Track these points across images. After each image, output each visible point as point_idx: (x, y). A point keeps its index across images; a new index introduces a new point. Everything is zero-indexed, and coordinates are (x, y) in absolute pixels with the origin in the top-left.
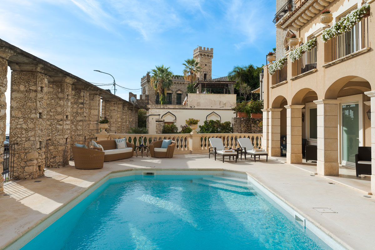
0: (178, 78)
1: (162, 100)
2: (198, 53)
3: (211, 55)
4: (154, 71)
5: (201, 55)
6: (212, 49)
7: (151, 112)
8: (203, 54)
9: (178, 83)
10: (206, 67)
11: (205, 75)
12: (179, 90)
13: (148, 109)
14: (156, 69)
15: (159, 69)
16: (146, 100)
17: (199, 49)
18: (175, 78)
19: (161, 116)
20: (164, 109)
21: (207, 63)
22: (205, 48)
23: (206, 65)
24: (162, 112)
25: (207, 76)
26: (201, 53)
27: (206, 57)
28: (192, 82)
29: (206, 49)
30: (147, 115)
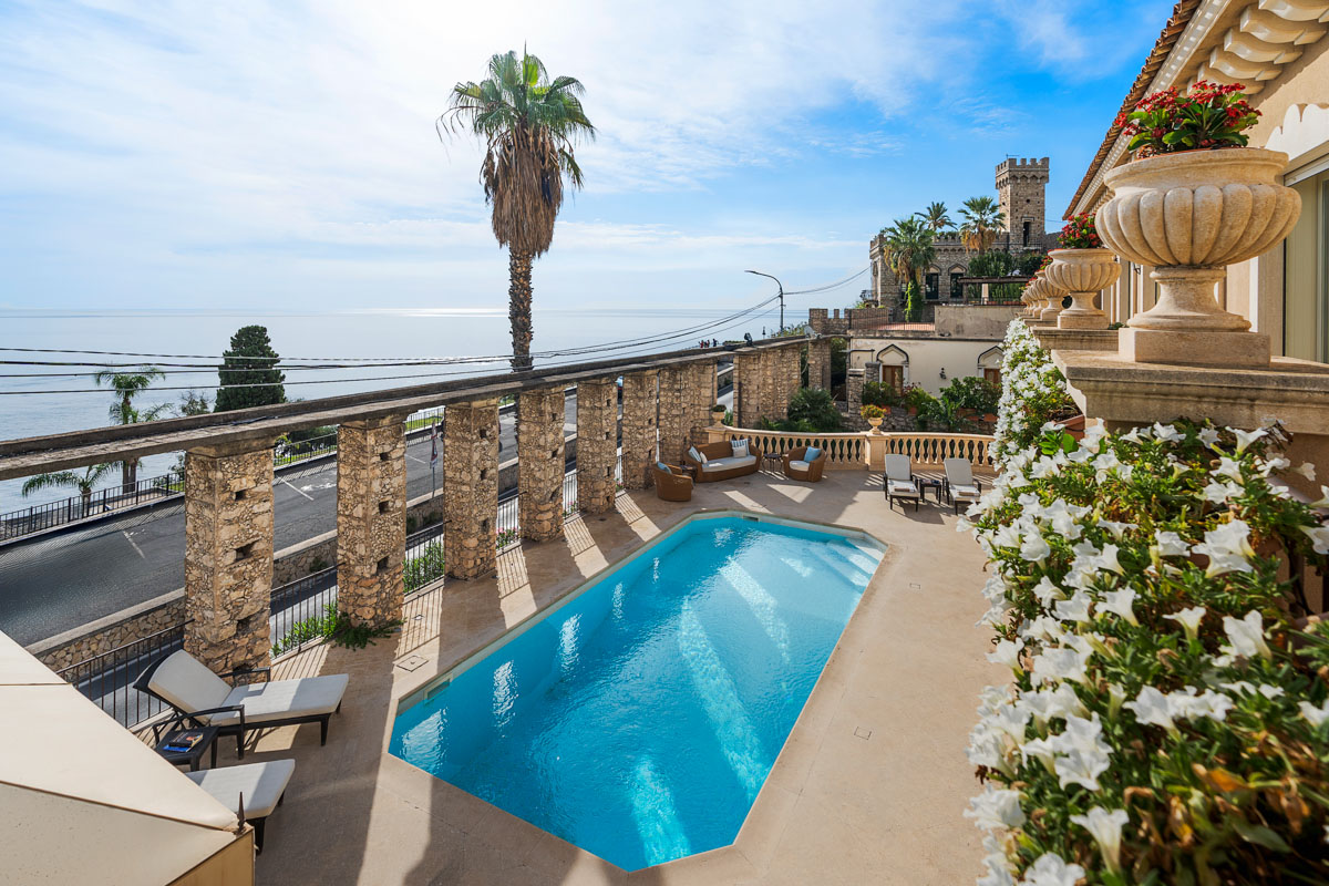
0: (953, 238)
1: (911, 292)
2: (1007, 175)
3: (1044, 174)
4: (892, 230)
5: (1014, 178)
6: (1045, 161)
7: (857, 343)
8: (1019, 174)
9: (954, 250)
10: (1029, 206)
11: (1027, 225)
12: (957, 265)
13: (849, 339)
14: (896, 227)
15: (902, 226)
16: (845, 319)
17: (1007, 164)
18: (946, 238)
19: (875, 354)
20: (883, 338)
21: (1032, 195)
22: (1024, 160)
23: (1028, 201)
24: (879, 345)
25: (1033, 227)
26: (1015, 173)
27: (1029, 181)
28: (982, 252)
29: (1028, 163)
30: (848, 350)
